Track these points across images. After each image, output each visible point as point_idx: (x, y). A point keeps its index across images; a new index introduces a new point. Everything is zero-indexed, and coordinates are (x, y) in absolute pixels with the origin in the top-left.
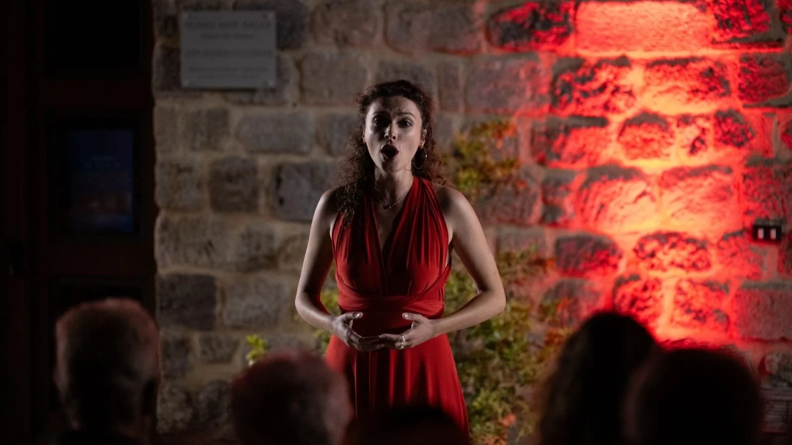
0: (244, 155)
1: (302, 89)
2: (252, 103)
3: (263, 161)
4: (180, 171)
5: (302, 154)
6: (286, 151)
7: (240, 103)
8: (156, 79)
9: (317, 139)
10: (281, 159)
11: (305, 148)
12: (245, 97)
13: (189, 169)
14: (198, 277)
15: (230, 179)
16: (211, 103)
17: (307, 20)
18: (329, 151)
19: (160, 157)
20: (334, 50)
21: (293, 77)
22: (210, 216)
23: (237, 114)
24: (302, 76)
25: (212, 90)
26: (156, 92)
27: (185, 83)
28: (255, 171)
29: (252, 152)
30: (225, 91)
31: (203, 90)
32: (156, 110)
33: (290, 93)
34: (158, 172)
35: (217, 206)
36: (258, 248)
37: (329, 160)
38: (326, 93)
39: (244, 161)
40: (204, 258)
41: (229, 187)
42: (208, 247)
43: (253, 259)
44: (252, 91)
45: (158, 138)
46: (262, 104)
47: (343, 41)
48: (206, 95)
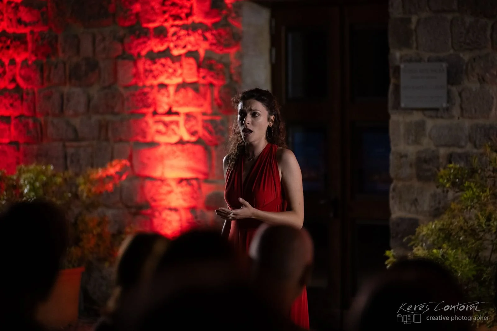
0: (433, 148)
1: (462, 108)
2: (437, 117)
3: (443, 151)
4: (402, 157)
5: (461, 147)
6: (453, 145)
7: (431, 117)
8: (390, 103)
9: (470, 138)
10: (451, 150)
11: (463, 143)
12: (433, 113)
13: (406, 156)
14: (410, 219)
15: (426, 161)
16: (417, 117)
17: (464, 67)
18: (475, 146)
19: (393, 148)
20: (478, 85)
21: (458, 101)
22: (417, 184)
23: (430, 124)
24: (462, 101)
25: (417, 109)
26: (390, 111)
27: (403, 105)
28: (438, 158)
29: (437, 146)
30: (423, 110)
31: (413, 109)
32: (391, 122)
33: (456, 111)
34: (391, 157)
35: (420, 178)
36: (439, 203)
37: (475, 151)
38: (473, 111)
39: (433, 151)
40: (413, 209)
41: (425, 166)
42: (415, 202)
43: (437, 209)
44: (437, 110)
45: (392, 137)
46: (442, 117)
47: (482, 80)
48: (415, 112)
